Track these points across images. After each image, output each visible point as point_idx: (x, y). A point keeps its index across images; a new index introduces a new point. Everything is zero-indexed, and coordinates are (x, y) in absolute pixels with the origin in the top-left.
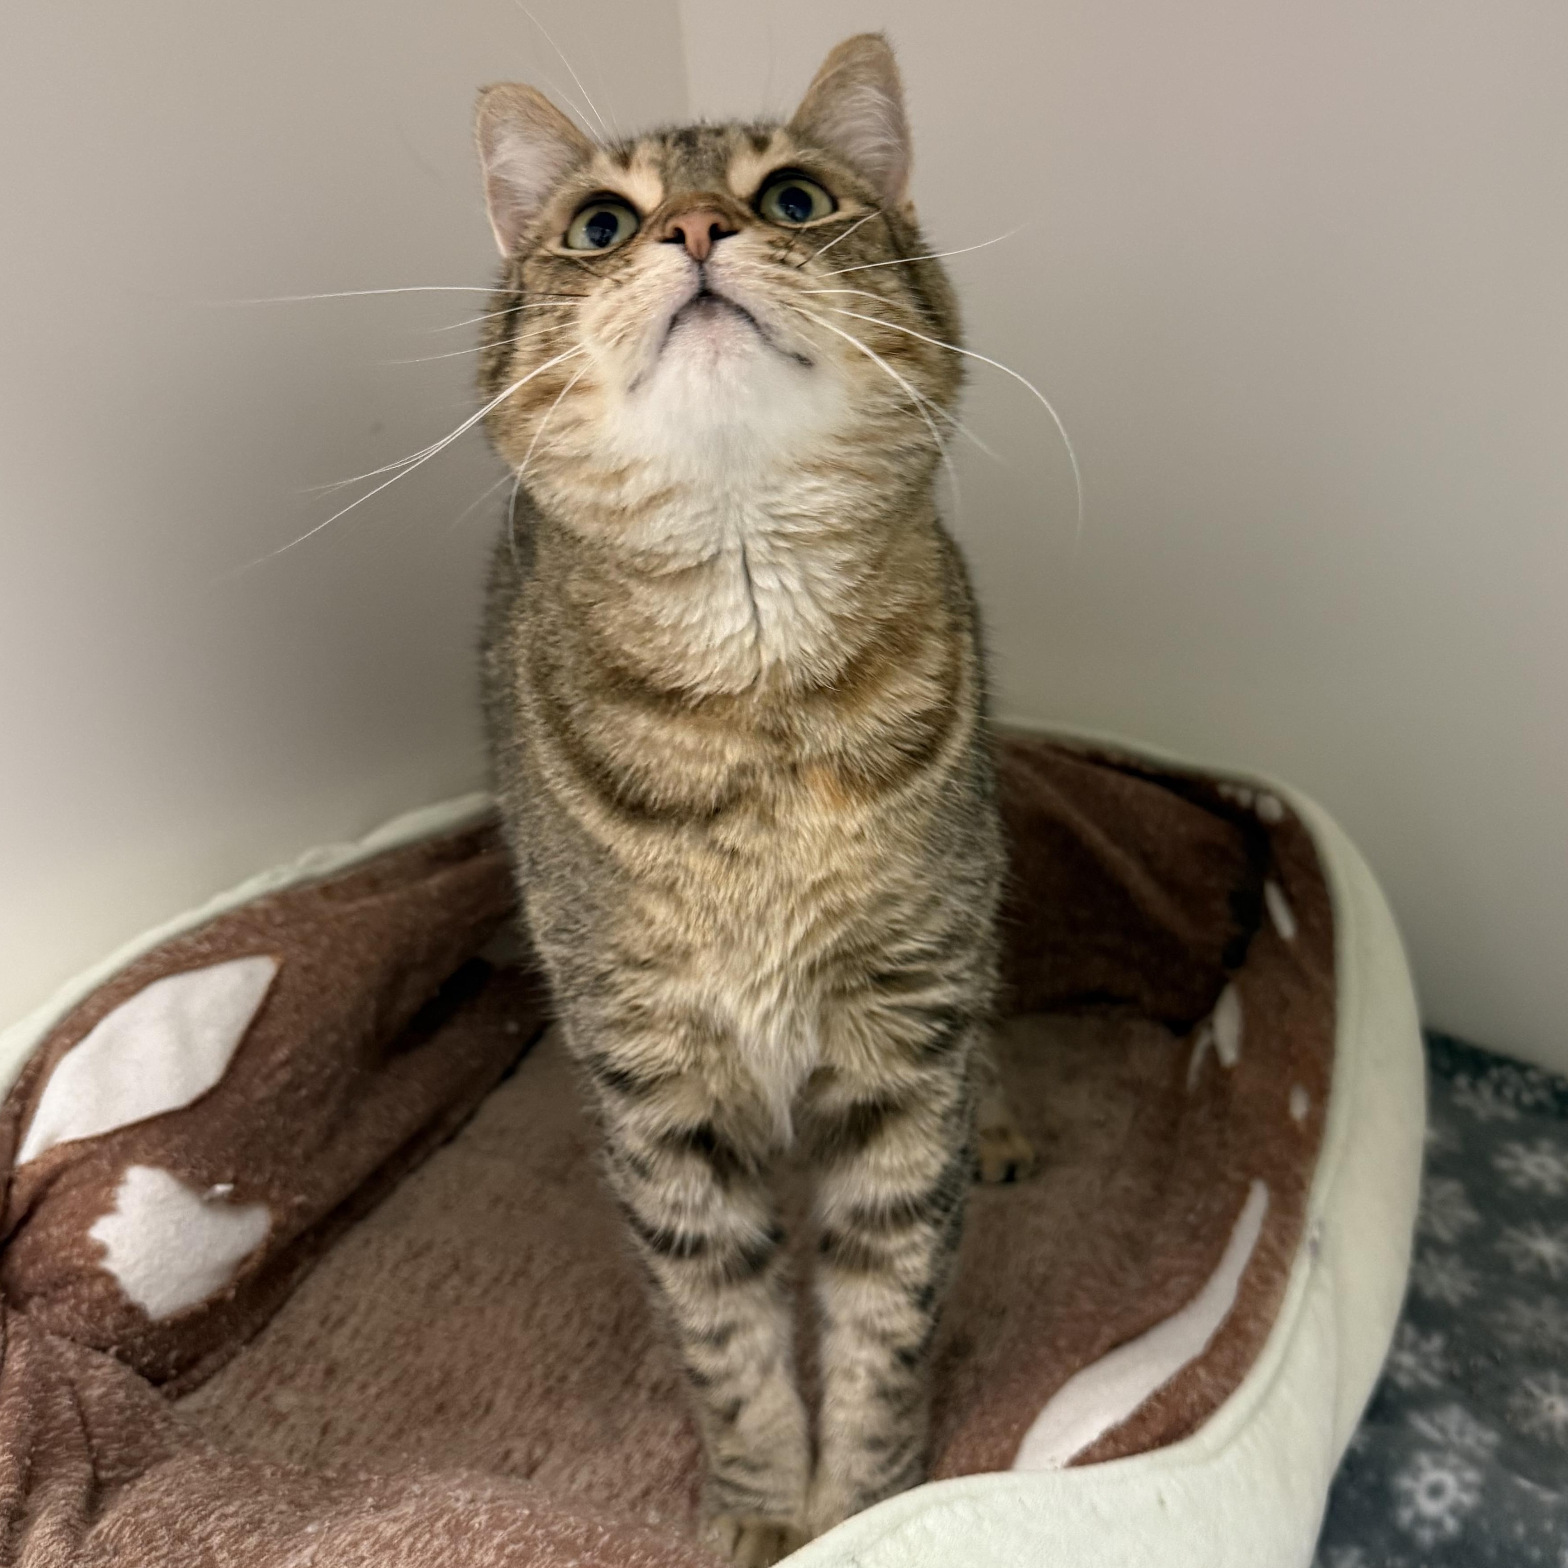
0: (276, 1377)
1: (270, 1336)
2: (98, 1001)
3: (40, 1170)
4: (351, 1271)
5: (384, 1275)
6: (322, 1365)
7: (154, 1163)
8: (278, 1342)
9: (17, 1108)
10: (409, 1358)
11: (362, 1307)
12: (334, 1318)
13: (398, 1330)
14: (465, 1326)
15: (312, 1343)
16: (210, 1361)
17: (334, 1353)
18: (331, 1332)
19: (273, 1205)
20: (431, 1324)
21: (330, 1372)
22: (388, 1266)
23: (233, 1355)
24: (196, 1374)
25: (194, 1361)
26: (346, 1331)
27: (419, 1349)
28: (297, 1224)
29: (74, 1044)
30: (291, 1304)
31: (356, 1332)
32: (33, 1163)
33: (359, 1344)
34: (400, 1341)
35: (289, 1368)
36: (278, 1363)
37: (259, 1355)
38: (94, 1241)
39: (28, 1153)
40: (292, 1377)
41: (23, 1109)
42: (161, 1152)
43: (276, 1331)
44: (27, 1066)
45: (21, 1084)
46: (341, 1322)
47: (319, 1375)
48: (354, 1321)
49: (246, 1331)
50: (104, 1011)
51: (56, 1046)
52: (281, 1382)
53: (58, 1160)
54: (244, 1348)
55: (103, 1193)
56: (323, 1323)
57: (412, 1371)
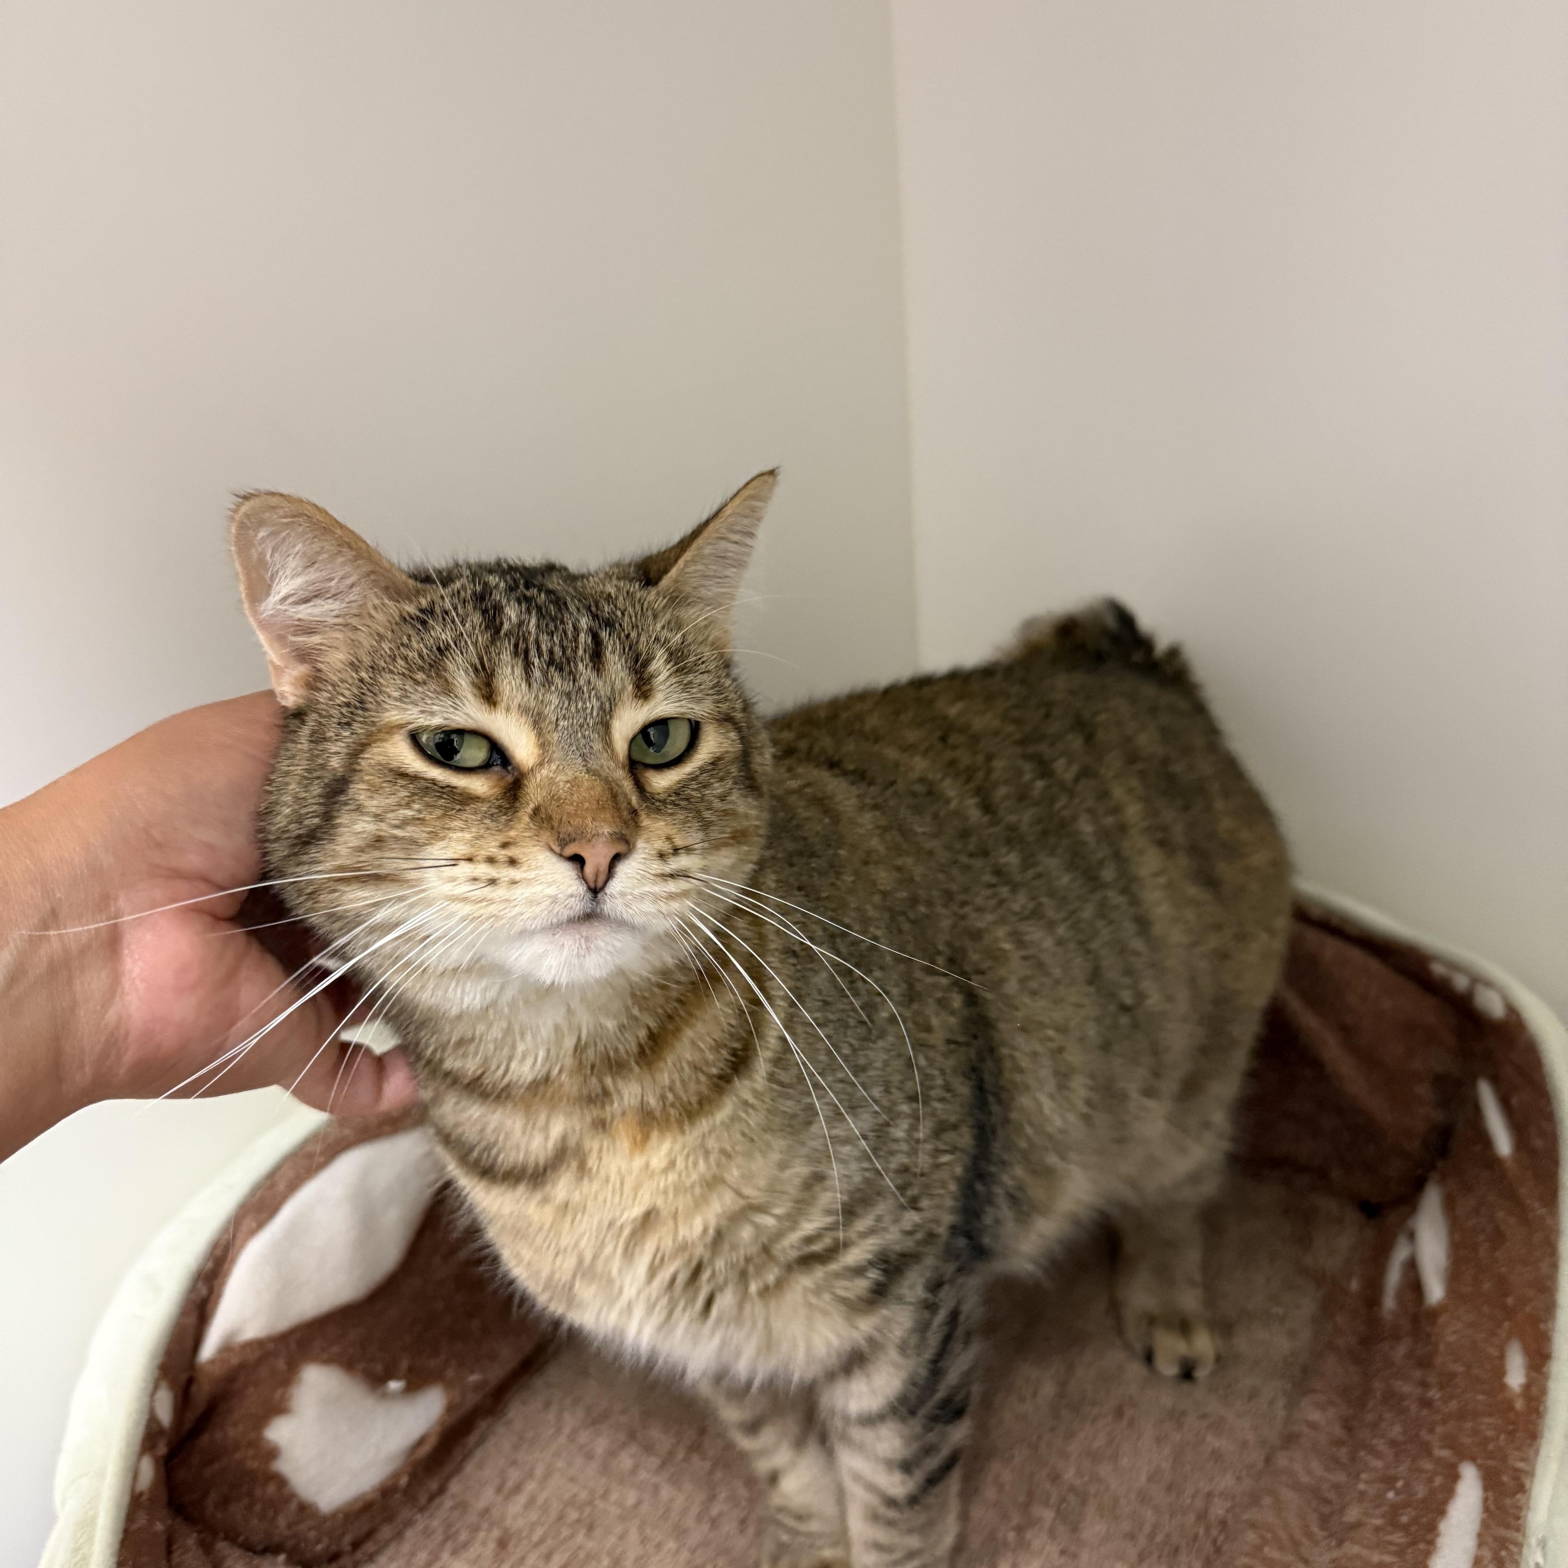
0: (449, 1545)
1: (447, 1502)
2: (288, 1173)
3: (217, 1371)
4: (530, 1435)
5: (562, 1439)
6: (496, 1533)
7: (328, 1362)
8: (454, 1508)
9: (204, 1291)
10: (580, 1538)
11: (539, 1471)
12: (510, 1484)
13: (572, 1502)
14: (639, 1503)
15: (486, 1511)
16: (386, 1531)
17: (508, 1523)
18: (507, 1498)
19: (448, 1385)
20: (605, 1496)
21: (502, 1544)
22: (567, 1430)
23: (409, 1523)
24: (370, 1547)
25: (369, 1535)
26: (521, 1499)
27: (591, 1528)
28: (472, 1399)
29: (261, 1225)
30: (469, 1467)
31: (531, 1501)
32: (212, 1362)
33: (533, 1516)
34: (573, 1515)
35: (463, 1536)
36: (453, 1530)
37: (435, 1523)
38: (269, 1441)
39: (208, 1350)
40: (465, 1545)
41: (211, 1291)
42: (336, 1349)
43: (453, 1496)
44: (215, 1245)
45: (210, 1265)
46: (518, 1488)
47: (492, 1545)
48: (530, 1487)
49: (423, 1499)
50: (294, 1186)
51: (244, 1228)
52: (455, 1553)
53: (235, 1361)
54: (419, 1516)
55: (279, 1393)
56: (499, 1490)
57: (582, 1555)
